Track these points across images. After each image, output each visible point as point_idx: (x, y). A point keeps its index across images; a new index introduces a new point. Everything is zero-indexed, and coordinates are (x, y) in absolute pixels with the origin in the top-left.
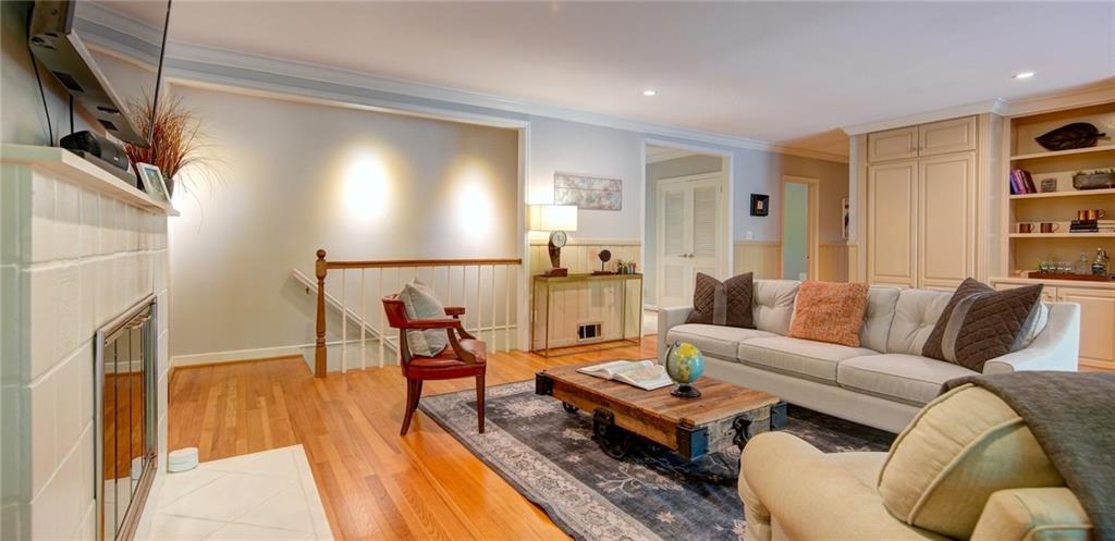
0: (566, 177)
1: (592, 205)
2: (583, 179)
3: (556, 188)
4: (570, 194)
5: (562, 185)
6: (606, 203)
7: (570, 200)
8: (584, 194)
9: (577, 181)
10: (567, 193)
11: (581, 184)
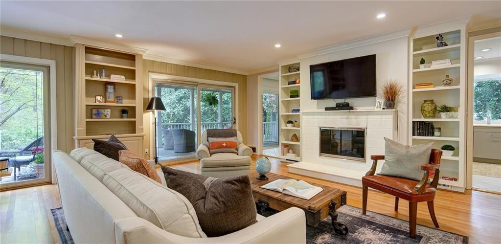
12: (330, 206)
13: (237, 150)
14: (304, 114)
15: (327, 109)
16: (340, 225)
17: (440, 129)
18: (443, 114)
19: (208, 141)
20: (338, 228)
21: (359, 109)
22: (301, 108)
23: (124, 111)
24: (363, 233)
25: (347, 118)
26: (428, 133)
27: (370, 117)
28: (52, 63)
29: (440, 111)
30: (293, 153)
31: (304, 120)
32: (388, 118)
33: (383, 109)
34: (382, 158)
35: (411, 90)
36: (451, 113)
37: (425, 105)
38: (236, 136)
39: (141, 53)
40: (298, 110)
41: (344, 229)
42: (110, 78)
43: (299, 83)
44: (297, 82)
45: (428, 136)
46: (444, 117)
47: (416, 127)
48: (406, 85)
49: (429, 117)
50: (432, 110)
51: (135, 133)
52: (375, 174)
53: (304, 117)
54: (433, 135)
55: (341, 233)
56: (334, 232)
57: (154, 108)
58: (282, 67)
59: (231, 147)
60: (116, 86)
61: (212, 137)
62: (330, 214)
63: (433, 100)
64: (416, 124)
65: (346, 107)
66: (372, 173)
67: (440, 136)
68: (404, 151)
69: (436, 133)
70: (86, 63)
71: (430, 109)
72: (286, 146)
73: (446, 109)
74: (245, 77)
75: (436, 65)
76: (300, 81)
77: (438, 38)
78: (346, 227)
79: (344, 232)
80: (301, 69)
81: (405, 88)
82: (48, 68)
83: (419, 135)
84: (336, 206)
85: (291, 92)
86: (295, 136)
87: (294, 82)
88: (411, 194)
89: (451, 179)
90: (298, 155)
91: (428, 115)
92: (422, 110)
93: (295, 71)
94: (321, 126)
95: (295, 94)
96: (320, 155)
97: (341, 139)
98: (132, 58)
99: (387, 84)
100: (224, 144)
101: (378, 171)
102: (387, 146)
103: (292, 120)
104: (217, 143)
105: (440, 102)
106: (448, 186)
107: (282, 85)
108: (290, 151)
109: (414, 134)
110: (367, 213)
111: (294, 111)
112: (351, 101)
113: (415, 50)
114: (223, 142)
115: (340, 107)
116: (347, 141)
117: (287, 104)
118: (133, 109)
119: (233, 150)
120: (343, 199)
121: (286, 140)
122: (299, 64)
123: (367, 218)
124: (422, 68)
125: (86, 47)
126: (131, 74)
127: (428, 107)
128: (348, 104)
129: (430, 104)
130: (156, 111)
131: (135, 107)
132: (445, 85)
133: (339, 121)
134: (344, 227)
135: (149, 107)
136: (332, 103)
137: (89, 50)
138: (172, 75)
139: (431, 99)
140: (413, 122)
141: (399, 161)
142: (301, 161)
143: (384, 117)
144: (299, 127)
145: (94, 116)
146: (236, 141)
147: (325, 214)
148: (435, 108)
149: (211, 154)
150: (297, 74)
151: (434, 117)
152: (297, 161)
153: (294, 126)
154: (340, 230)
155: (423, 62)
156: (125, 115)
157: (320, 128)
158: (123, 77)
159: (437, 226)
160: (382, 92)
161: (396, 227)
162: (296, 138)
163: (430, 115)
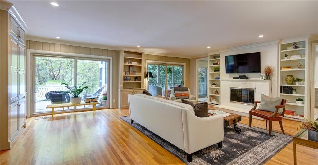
12: (233, 120)
13: (188, 97)
14: (222, 80)
15: (234, 78)
16: (238, 128)
17: (296, 90)
18: (297, 83)
19: (175, 93)
20: (237, 129)
21: (252, 79)
22: (220, 77)
23: (136, 78)
24: (248, 133)
25: (245, 83)
26: (289, 92)
27: (257, 83)
28: (111, 58)
29: (295, 81)
30: (216, 100)
31: (222, 84)
32: (267, 84)
33: (264, 79)
34: (259, 102)
35: (280, 70)
36: (301, 82)
37: (288, 77)
38: (188, 91)
39: (144, 52)
40: (219, 78)
41: (239, 130)
42: (131, 64)
43: (219, 64)
44: (218, 64)
45: (289, 93)
46: (297, 84)
47: (283, 88)
48: (277, 67)
49: (290, 84)
50: (291, 80)
51: (141, 88)
52: (256, 110)
53: (222, 82)
54: (292, 93)
55: (238, 132)
56: (235, 131)
57: (149, 77)
58: (210, 55)
59: (185, 96)
60: (134, 67)
61: (177, 91)
62: (233, 123)
63: (292, 75)
64: (283, 87)
65: (245, 77)
66: (254, 109)
67: (295, 94)
68: (269, 100)
69: (294, 92)
70: (124, 58)
71: (290, 80)
72: (212, 96)
73: (299, 80)
74: (189, 60)
75: (293, 58)
76: (220, 63)
77: (294, 44)
78: (240, 129)
79: (239, 131)
80: (220, 57)
81: (276, 69)
82: (110, 60)
83: (284, 93)
84: (236, 121)
85: (215, 69)
86: (217, 91)
87: (217, 64)
88: (270, 117)
89: (301, 116)
90: (218, 102)
91: (289, 83)
92: (286, 80)
93: (217, 58)
94: (231, 87)
95: (217, 70)
96: (230, 102)
97: (242, 94)
98: (140, 54)
99: (266, 67)
100: (183, 94)
101: (257, 108)
102: (262, 97)
103: (215, 83)
104: (179, 94)
105: (296, 76)
106: (299, 119)
107: (209, 65)
108: (214, 99)
109: (281, 92)
110: (252, 127)
111: (216, 78)
112: (247, 75)
113: (282, 50)
114: (182, 94)
115: (241, 77)
116: (245, 95)
117: (212, 75)
118: (140, 77)
119: (187, 97)
120: (240, 119)
121: (212, 94)
122: (220, 54)
123: (251, 128)
124: (286, 59)
125: (124, 51)
126: (140, 61)
127: (289, 79)
128: (245, 76)
129: (290, 77)
130: (149, 78)
131: (141, 76)
132: (298, 68)
133: (241, 85)
134: (239, 129)
135: (146, 76)
136: (237, 75)
137: (125, 52)
138: (155, 60)
139: (291, 75)
140: (281, 86)
141: (266, 104)
142: (220, 104)
143: (264, 83)
144: (219, 87)
145: (125, 80)
146: (188, 93)
147: (231, 123)
148: (293, 79)
149: (177, 99)
150: (218, 59)
151: (293, 84)
152: (218, 105)
153: (216, 86)
154: (237, 130)
155: (286, 56)
156: (137, 80)
157: (231, 88)
158: (137, 63)
159: (284, 133)
160: (264, 71)
161: (264, 132)
162: (217, 92)
163: (291, 83)
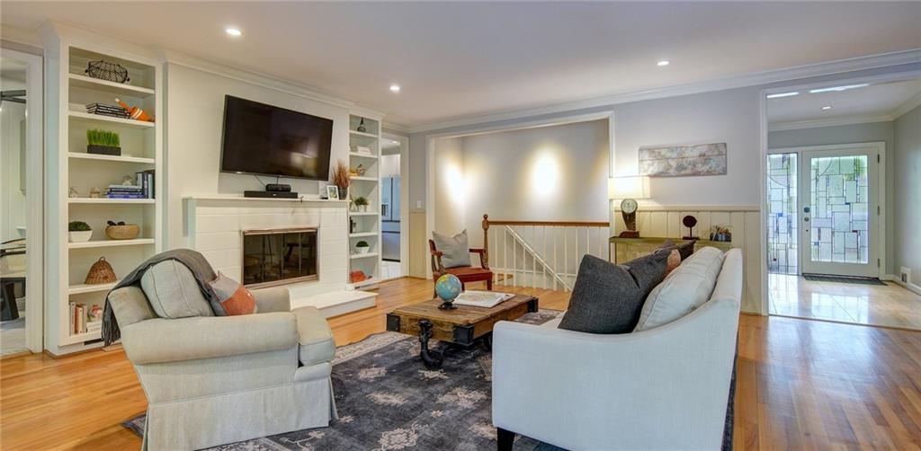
0: (651, 150)
1: (683, 172)
2: (671, 149)
3: (641, 161)
4: (656, 164)
5: (646, 158)
6: (700, 168)
7: (656, 171)
8: (673, 163)
9: (663, 152)
10: (653, 164)
11: (669, 154)
15: (248, 194)
21: (306, 197)
25: (293, 212)
32: (343, 211)
58: (71, 49)
65: (286, 192)
87: (123, 112)
94: (246, 228)
111: (116, 192)
115: (272, 191)
128: (285, 188)
133: (276, 217)
143: (338, 209)
157: (244, 233)
